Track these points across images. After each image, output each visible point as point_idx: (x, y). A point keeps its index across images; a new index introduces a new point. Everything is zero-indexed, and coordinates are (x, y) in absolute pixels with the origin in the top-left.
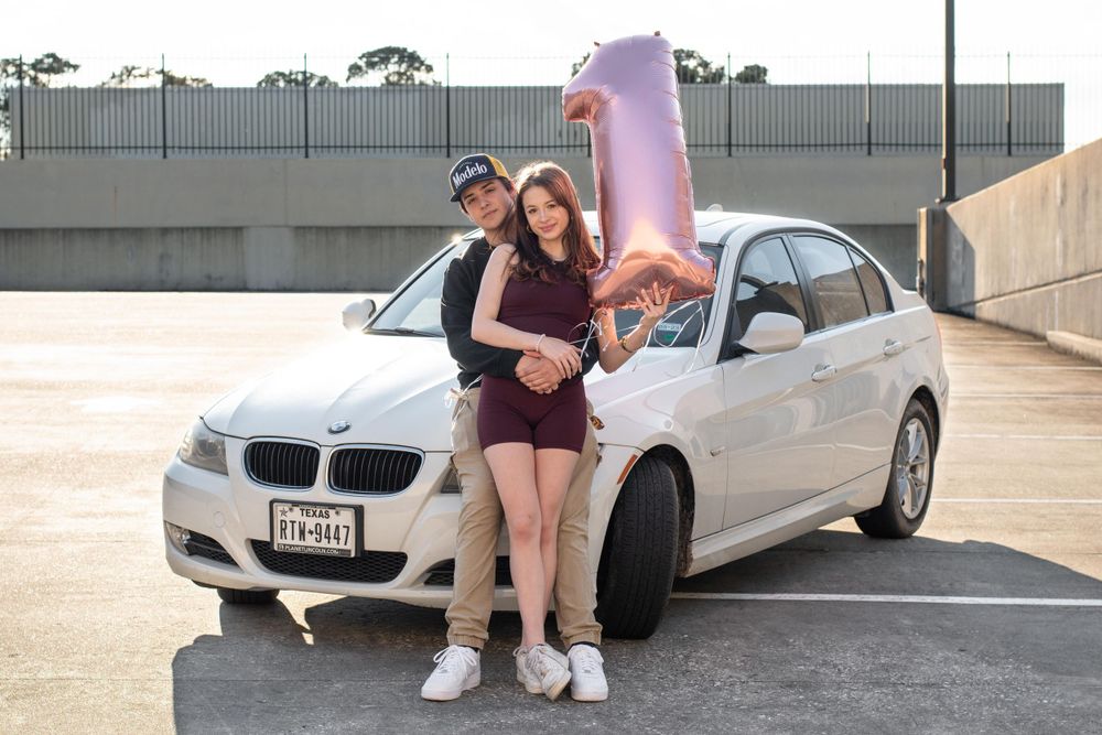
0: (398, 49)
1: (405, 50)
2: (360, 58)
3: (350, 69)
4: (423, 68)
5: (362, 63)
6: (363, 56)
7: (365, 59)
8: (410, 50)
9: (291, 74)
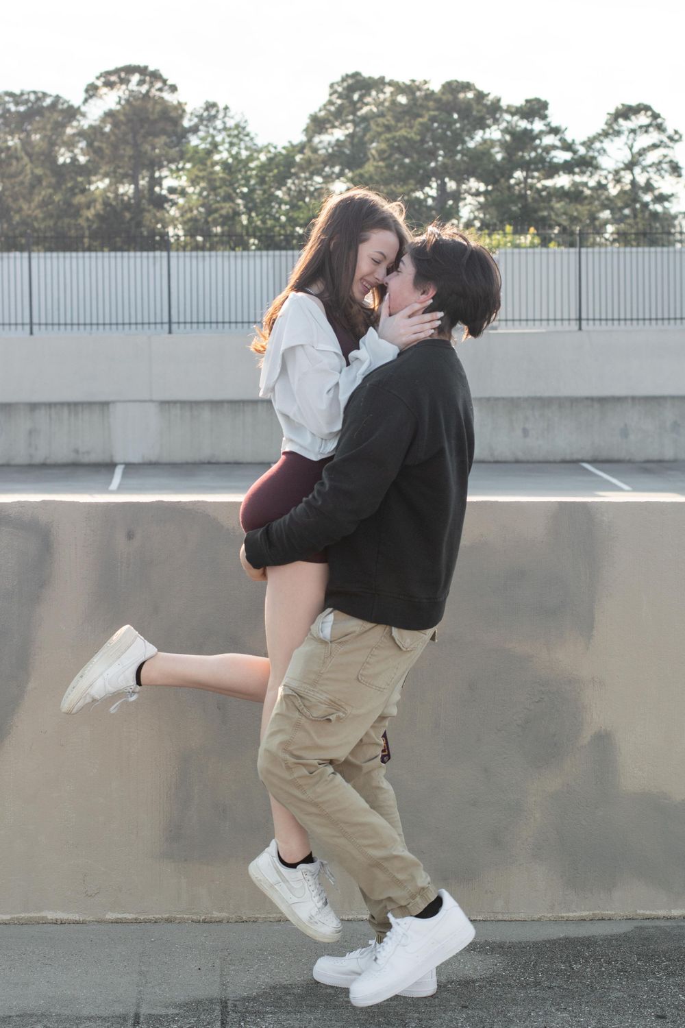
0: (139, 67)
1: (146, 68)
2: (98, 78)
3: (87, 91)
4: (166, 88)
5: (99, 83)
6: (101, 75)
7: (102, 79)
8: (151, 68)
9: (22, 94)
